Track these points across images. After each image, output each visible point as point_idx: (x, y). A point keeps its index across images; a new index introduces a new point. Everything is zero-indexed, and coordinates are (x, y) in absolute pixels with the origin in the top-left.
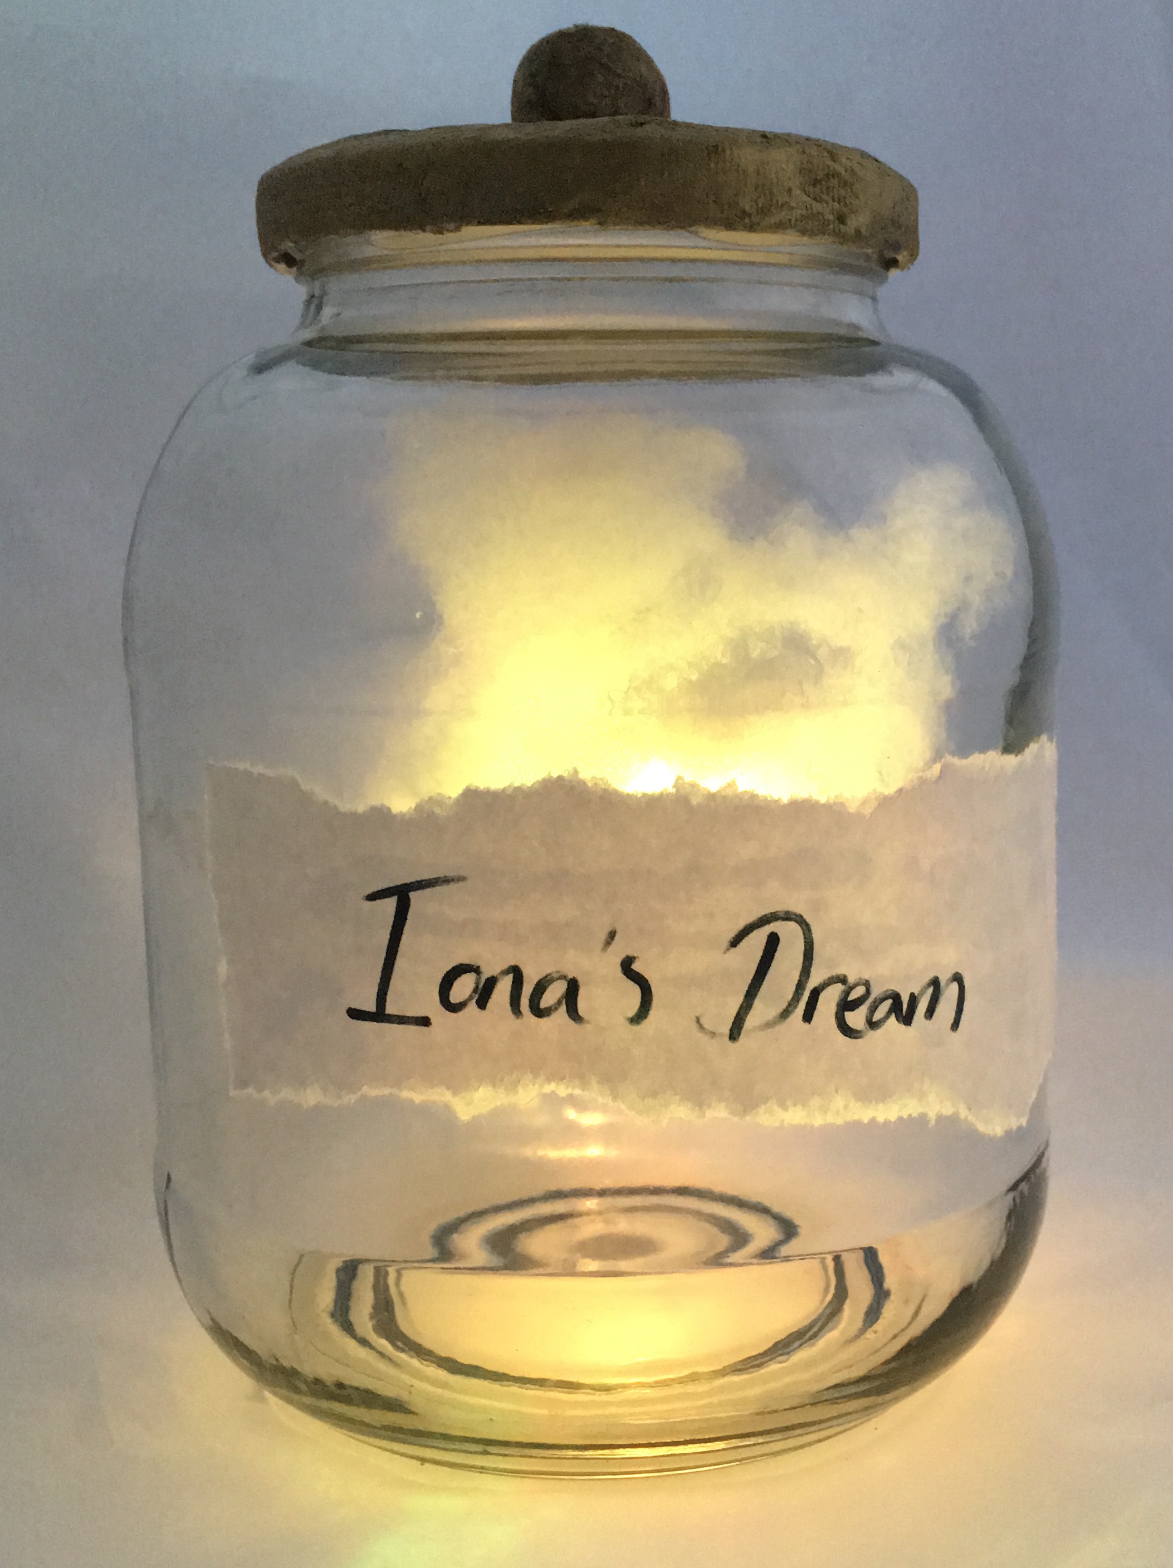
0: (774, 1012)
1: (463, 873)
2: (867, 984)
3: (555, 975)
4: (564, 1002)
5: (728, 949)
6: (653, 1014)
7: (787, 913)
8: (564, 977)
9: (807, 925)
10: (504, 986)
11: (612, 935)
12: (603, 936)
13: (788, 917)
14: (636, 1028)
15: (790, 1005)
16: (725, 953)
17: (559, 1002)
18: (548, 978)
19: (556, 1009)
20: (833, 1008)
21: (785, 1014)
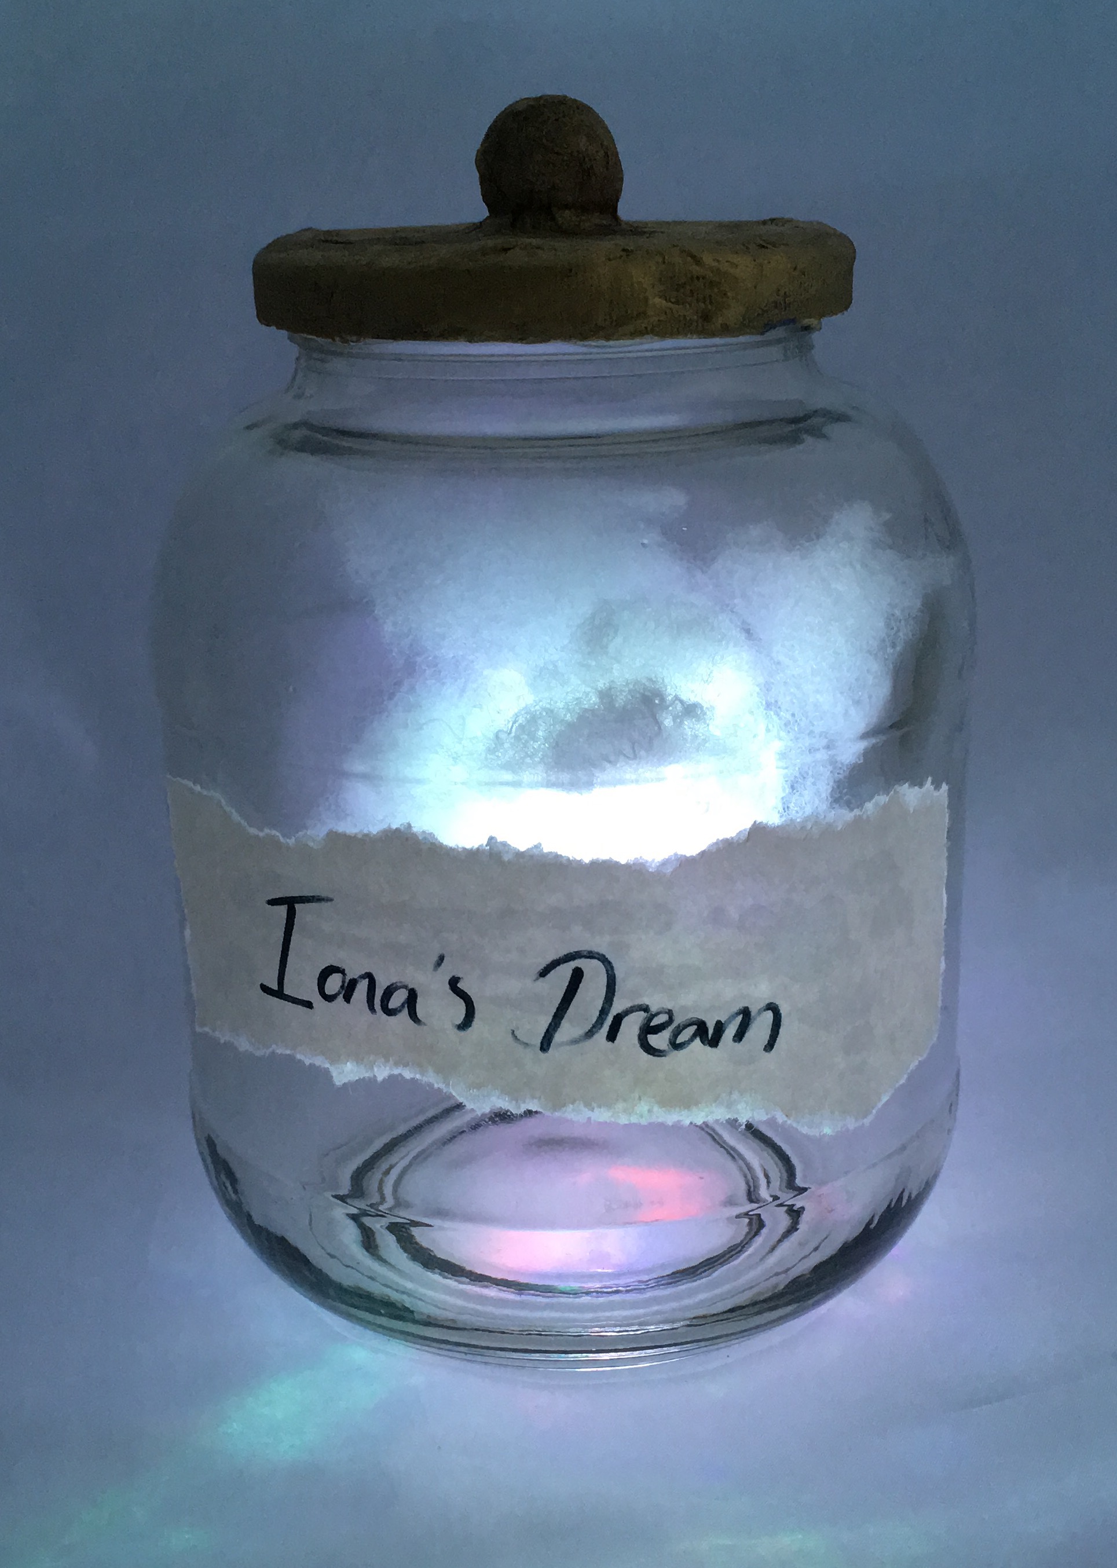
0: (580, 1031)
1: (331, 896)
2: (670, 1013)
3: (399, 984)
4: (406, 1005)
5: (537, 979)
6: (476, 1023)
7: (590, 952)
8: (405, 987)
9: (610, 963)
10: (363, 986)
11: (441, 958)
12: (435, 958)
13: (591, 955)
14: (462, 1033)
15: (594, 1026)
16: (535, 981)
17: (403, 1005)
18: (394, 986)
19: (400, 1011)
20: (636, 1031)
21: (590, 1034)
